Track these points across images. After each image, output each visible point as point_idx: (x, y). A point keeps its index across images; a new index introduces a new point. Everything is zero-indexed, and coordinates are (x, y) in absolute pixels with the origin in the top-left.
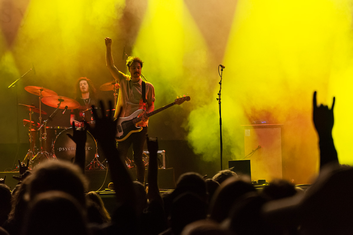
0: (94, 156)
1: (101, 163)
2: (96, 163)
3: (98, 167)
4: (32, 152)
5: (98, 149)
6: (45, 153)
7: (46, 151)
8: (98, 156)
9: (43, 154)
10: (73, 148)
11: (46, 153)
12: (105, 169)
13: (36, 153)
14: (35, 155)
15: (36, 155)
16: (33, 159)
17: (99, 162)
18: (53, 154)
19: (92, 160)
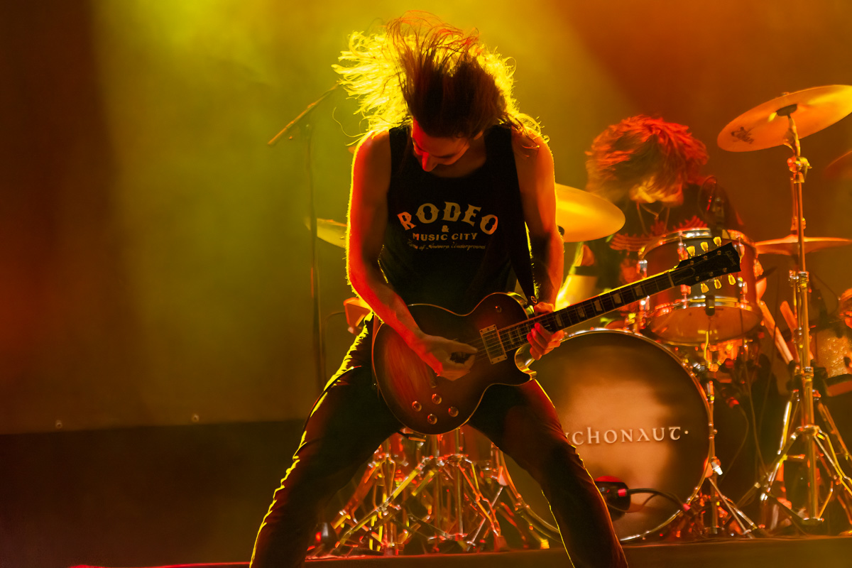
0: (701, 470)
1: (735, 501)
2: (708, 503)
3: (720, 524)
4: (393, 458)
5: (717, 437)
6: (456, 460)
7: (461, 452)
8: (720, 472)
9: (449, 466)
10: (593, 433)
11: (463, 463)
12: (755, 533)
13: (413, 465)
14: (406, 472)
15: (414, 474)
16: (395, 494)
17: (724, 498)
18: (495, 466)
19: (691, 492)
